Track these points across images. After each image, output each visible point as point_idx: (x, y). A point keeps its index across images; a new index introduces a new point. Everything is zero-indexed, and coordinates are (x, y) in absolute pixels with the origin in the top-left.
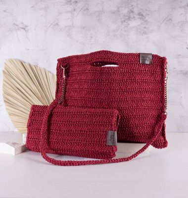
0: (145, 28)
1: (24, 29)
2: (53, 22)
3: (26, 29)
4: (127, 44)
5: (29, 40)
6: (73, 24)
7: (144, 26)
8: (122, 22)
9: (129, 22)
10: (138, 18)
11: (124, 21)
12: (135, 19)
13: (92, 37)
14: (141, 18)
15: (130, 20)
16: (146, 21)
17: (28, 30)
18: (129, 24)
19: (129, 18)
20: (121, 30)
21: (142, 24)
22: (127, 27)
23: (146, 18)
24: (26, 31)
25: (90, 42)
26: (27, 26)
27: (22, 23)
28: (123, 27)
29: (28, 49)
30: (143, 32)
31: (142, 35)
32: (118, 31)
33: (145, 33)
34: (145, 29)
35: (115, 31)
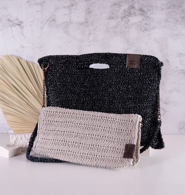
0: (146, 24)
1: (19, 25)
2: (50, 18)
3: (22, 25)
4: (128, 41)
5: (24, 37)
6: (70, 20)
7: (145, 23)
8: (122, 18)
9: (130, 18)
10: (139, 14)
11: (125, 17)
12: (135, 16)
13: (90, 34)
14: (142, 14)
15: (131, 16)
16: (148, 17)
17: (23, 27)
18: (129, 21)
19: (130, 14)
20: (121, 26)
21: (143, 20)
22: (127, 23)
23: (148, 15)
24: (21, 27)
25: (88, 39)
26: (22, 22)
27: (17, 19)
28: (123, 23)
29: (23, 47)
30: (144, 28)
31: (143, 31)
32: (117, 28)
33: (146, 30)
34: (146, 26)
35: (114, 27)
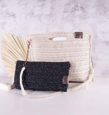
0: (85, 15)
1: (13, 16)
2: (30, 12)
3: (15, 16)
4: (74, 25)
6: (42, 13)
7: (84, 15)
8: (71, 12)
9: (75, 12)
10: (81, 10)
11: (73, 11)
12: (79, 11)
13: (53, 21)
15: (76, 11)
16: (85, 11)
17: (16, 17)
18: (75, 13)
19: (75, 10)
20: (71, 17)
21: (83, 13)
22: (74, 15)
23: (85, 10)
24: (14, 17)
25: (52, 24)
26: (15, 15)
27: (12, 13)
28: (71, 15)
29: (16, 28)
30: (83, 18)
31: (83, 20)
33: (85, 18)
34: (85, 16)
35: (67, 17)
